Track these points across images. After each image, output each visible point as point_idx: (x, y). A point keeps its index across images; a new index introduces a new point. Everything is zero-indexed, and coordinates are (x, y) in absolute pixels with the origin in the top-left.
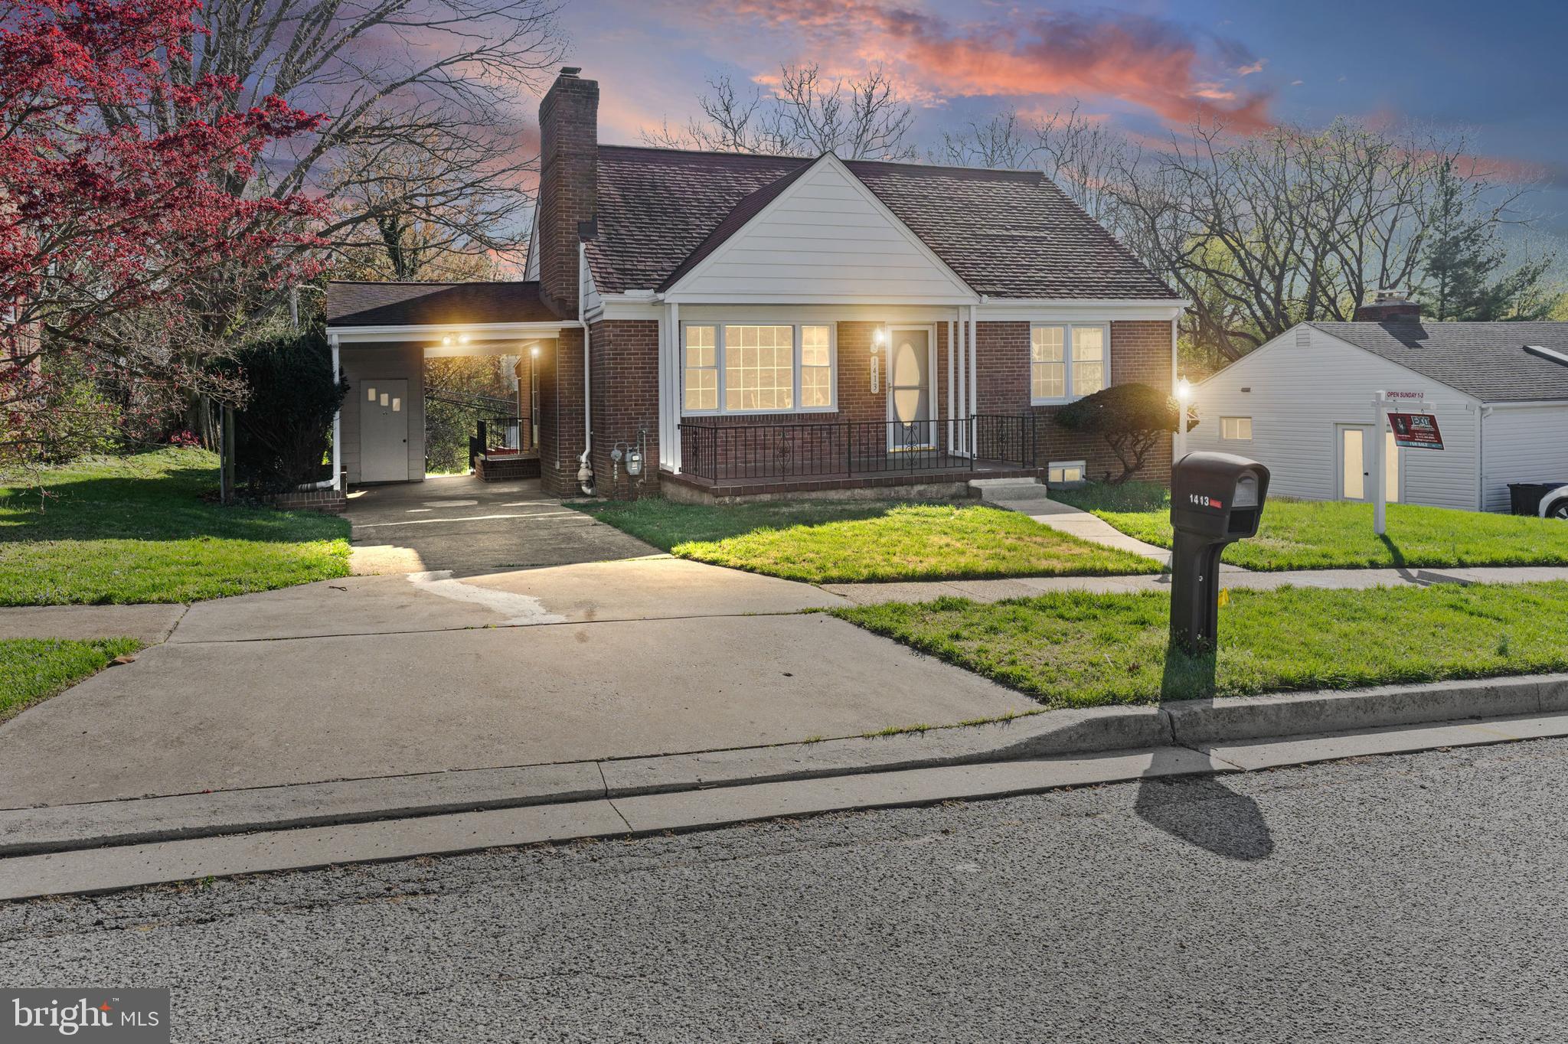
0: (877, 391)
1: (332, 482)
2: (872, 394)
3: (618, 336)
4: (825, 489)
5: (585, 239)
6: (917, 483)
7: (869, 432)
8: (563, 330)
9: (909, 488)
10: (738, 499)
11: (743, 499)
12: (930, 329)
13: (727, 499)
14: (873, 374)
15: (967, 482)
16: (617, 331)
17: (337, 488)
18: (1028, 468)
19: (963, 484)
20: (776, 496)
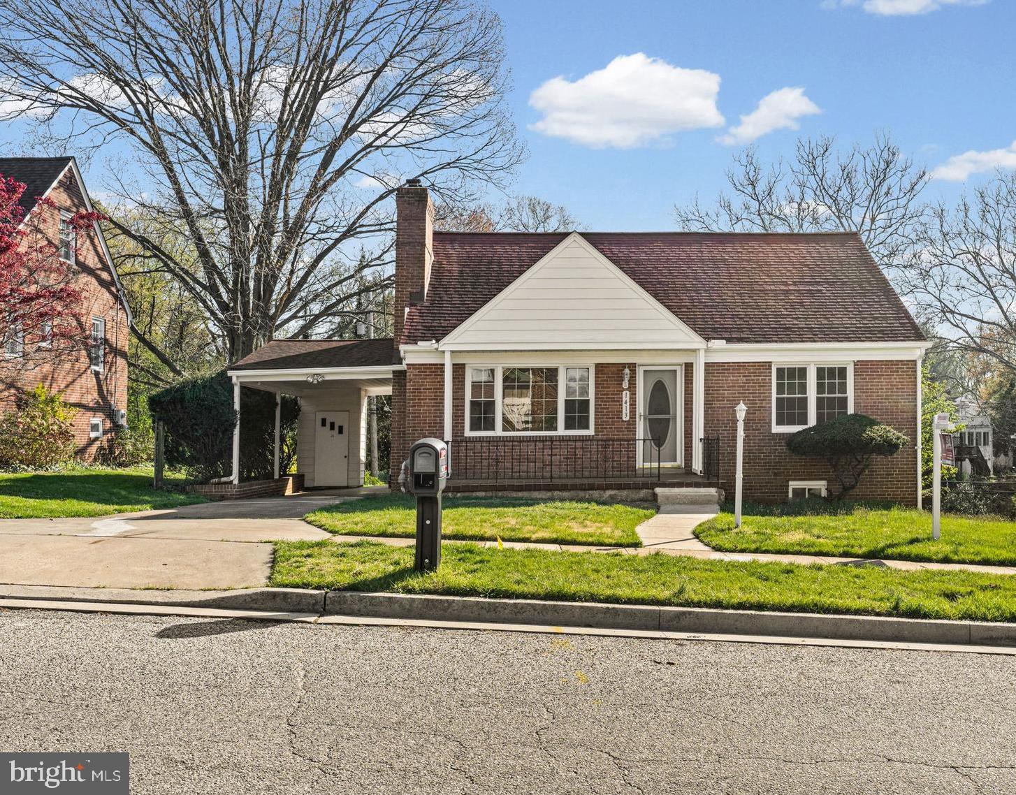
0: (628, 419)
1: (231, 478)
2: (623, 421)
3: (416, 375)
4: (530, 490)
5: (411, 305)
6: (608, 489)
7: (621, 451)
8: (394, 372)
9: (602, 492)
10: (459, 495)
11: (463, 494)
12: (678, 368)
13: (450, 494)
14: (624, 405)
15: (653, 489)
16: (416, 372)
17: (236, 482)
18: (714, 480)
19: (650, 491)
20: (490, 494)
